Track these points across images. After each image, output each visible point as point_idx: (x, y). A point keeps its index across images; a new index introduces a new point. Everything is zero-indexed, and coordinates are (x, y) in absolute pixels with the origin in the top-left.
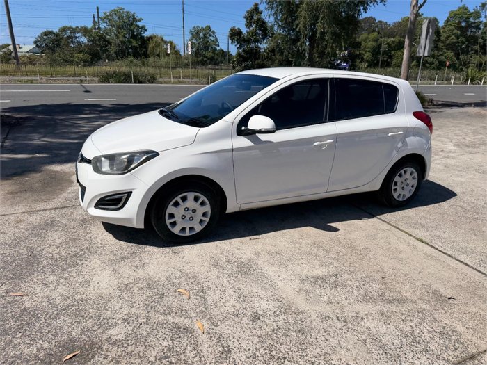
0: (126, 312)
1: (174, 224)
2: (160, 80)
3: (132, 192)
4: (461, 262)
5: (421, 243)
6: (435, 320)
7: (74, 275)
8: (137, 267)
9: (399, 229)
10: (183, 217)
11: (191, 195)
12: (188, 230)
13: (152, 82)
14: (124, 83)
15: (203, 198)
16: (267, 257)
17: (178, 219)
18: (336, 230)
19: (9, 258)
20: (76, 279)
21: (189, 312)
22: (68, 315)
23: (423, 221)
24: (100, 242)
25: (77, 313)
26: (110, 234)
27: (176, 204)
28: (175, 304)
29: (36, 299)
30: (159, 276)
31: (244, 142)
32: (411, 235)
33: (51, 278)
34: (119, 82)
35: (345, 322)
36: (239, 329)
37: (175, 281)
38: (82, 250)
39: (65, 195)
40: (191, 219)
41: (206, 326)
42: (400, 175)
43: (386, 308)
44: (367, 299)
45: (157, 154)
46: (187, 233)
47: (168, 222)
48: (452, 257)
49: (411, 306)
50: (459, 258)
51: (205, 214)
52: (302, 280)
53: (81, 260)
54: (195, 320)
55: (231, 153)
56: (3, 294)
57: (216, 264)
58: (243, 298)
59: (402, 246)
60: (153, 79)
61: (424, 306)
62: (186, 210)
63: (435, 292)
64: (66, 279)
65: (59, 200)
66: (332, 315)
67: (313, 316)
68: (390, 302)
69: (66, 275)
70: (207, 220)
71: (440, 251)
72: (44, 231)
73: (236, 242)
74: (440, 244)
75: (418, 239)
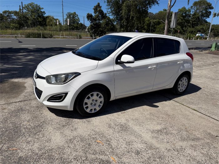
0: (74, 155)
1: (87, 108)
2: (54, 36)
3: (68, 93)
4: (214, 119)
5: (195, 111)
6: (214, 147)
7: (41, 136)
8: (72, 130)
9: (183, 105)
10: (91, 104)
11: (95, 93)
12: (93, 110)
13: (51, 38)
14: (37, 38)
15: (100, 94)
16: (132, 122)
17: (89, 105)
18: (157, 107)
19: (4, 129)
20: (43, 139)
21: (105, 152)
22: (45, 159)
23: (192, 101)
24: (49, 118)
25: (49, 157)
26: (53, 114)
27: (89, 98)
28: (97, 149)
29: (25, 151)
30: (84, 134)
31: (118, 67)
32: (189, 108)
33: (30, 139)
34: (35, 38)
35: (178, 151)
36: (132, 159)
37: (93, 137)
38: (41, 123)
39: (24, 94)
40: (95, 105)
41: (116, 159)
42: (181, 81)
43: (192, 143)
44: (183, 139)
45: (79, 74)
46: (93, 112)
47: (85, 106)
48: (210, 117)
49: (203, 141)
50: (213, 117)
51: (101, 102)
52: (152, 132)
53: (43, 128)
54: (110, 156)
55: (113, 73)
56: (6, 150)
57: (110, 126)
58: (129, 143)
59: (187, 113)
60: (51, 36)
61: (208, 141)
62: (93, 100)
63: (209, 134)
64: (38, 139)
65: (21, 97)
66: (171, 149)
67: (163, 150)
68: (193, 140)
69: (37, 137)
70: (102, 105)
71: (204, 114)
72: (18, 113)
73: (115, 114)
74: (203, 111)
75: (193, 109)
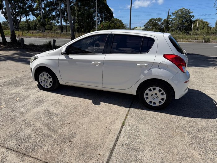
1: (41, 82)
4: (117, 139)
10: (44, 81)
11: (46, 74)
15: (49, 76)
27: (42, 76)
31: (63, 57)
40: (47, 82)
42: (150, 90)
45: (38, 58)
46: (45, 87)
51: (51, 82)
54: (5, 105)
55: (58, 61)
62: (45, 78)
71: (121, 130)
73: (57, 95)
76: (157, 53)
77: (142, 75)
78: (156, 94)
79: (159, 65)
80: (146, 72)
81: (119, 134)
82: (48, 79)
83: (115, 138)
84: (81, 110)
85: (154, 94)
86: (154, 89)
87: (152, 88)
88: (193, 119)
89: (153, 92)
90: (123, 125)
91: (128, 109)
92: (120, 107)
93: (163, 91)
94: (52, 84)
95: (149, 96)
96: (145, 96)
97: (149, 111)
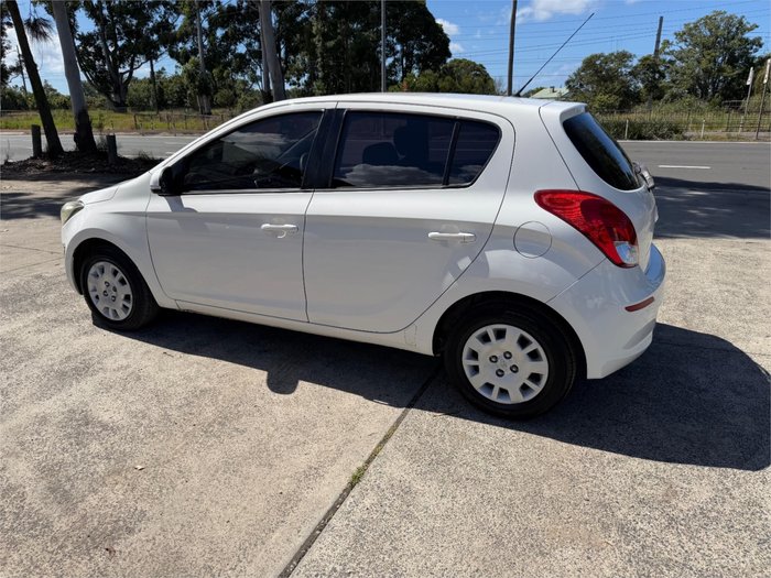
76: (508, 185)
77: (450, 278)
78: (508, 355)
79: (516, 238)
80: (464, 263)
81: (321, 527)
82: (118, 285)
83: (300, 541)
84: (209, 413)
85: (499, 354)
86: (500, 335)
87: (490, 330)
88: (661, 465)
89: (498, 348)
90: (352, 486)
91: (399, 411)
92: (370, 402)
93: (535, 345)
94: (130, 306)
95: (482, 362)
96: (467, 363)
97: (481, 425)
